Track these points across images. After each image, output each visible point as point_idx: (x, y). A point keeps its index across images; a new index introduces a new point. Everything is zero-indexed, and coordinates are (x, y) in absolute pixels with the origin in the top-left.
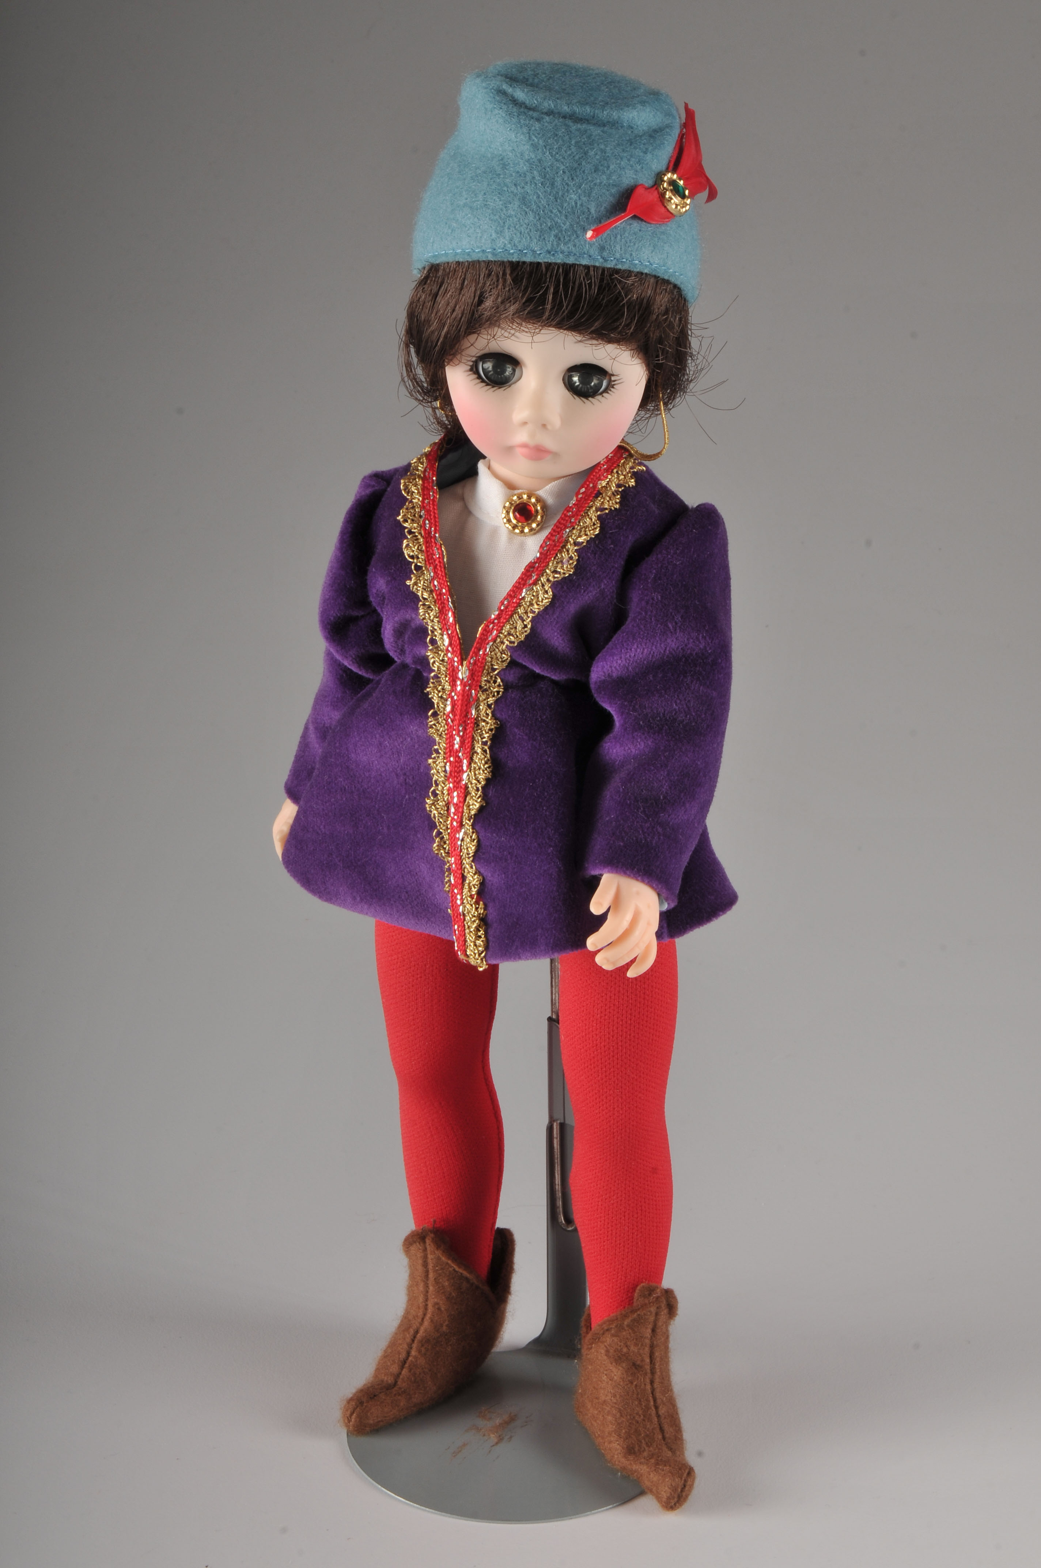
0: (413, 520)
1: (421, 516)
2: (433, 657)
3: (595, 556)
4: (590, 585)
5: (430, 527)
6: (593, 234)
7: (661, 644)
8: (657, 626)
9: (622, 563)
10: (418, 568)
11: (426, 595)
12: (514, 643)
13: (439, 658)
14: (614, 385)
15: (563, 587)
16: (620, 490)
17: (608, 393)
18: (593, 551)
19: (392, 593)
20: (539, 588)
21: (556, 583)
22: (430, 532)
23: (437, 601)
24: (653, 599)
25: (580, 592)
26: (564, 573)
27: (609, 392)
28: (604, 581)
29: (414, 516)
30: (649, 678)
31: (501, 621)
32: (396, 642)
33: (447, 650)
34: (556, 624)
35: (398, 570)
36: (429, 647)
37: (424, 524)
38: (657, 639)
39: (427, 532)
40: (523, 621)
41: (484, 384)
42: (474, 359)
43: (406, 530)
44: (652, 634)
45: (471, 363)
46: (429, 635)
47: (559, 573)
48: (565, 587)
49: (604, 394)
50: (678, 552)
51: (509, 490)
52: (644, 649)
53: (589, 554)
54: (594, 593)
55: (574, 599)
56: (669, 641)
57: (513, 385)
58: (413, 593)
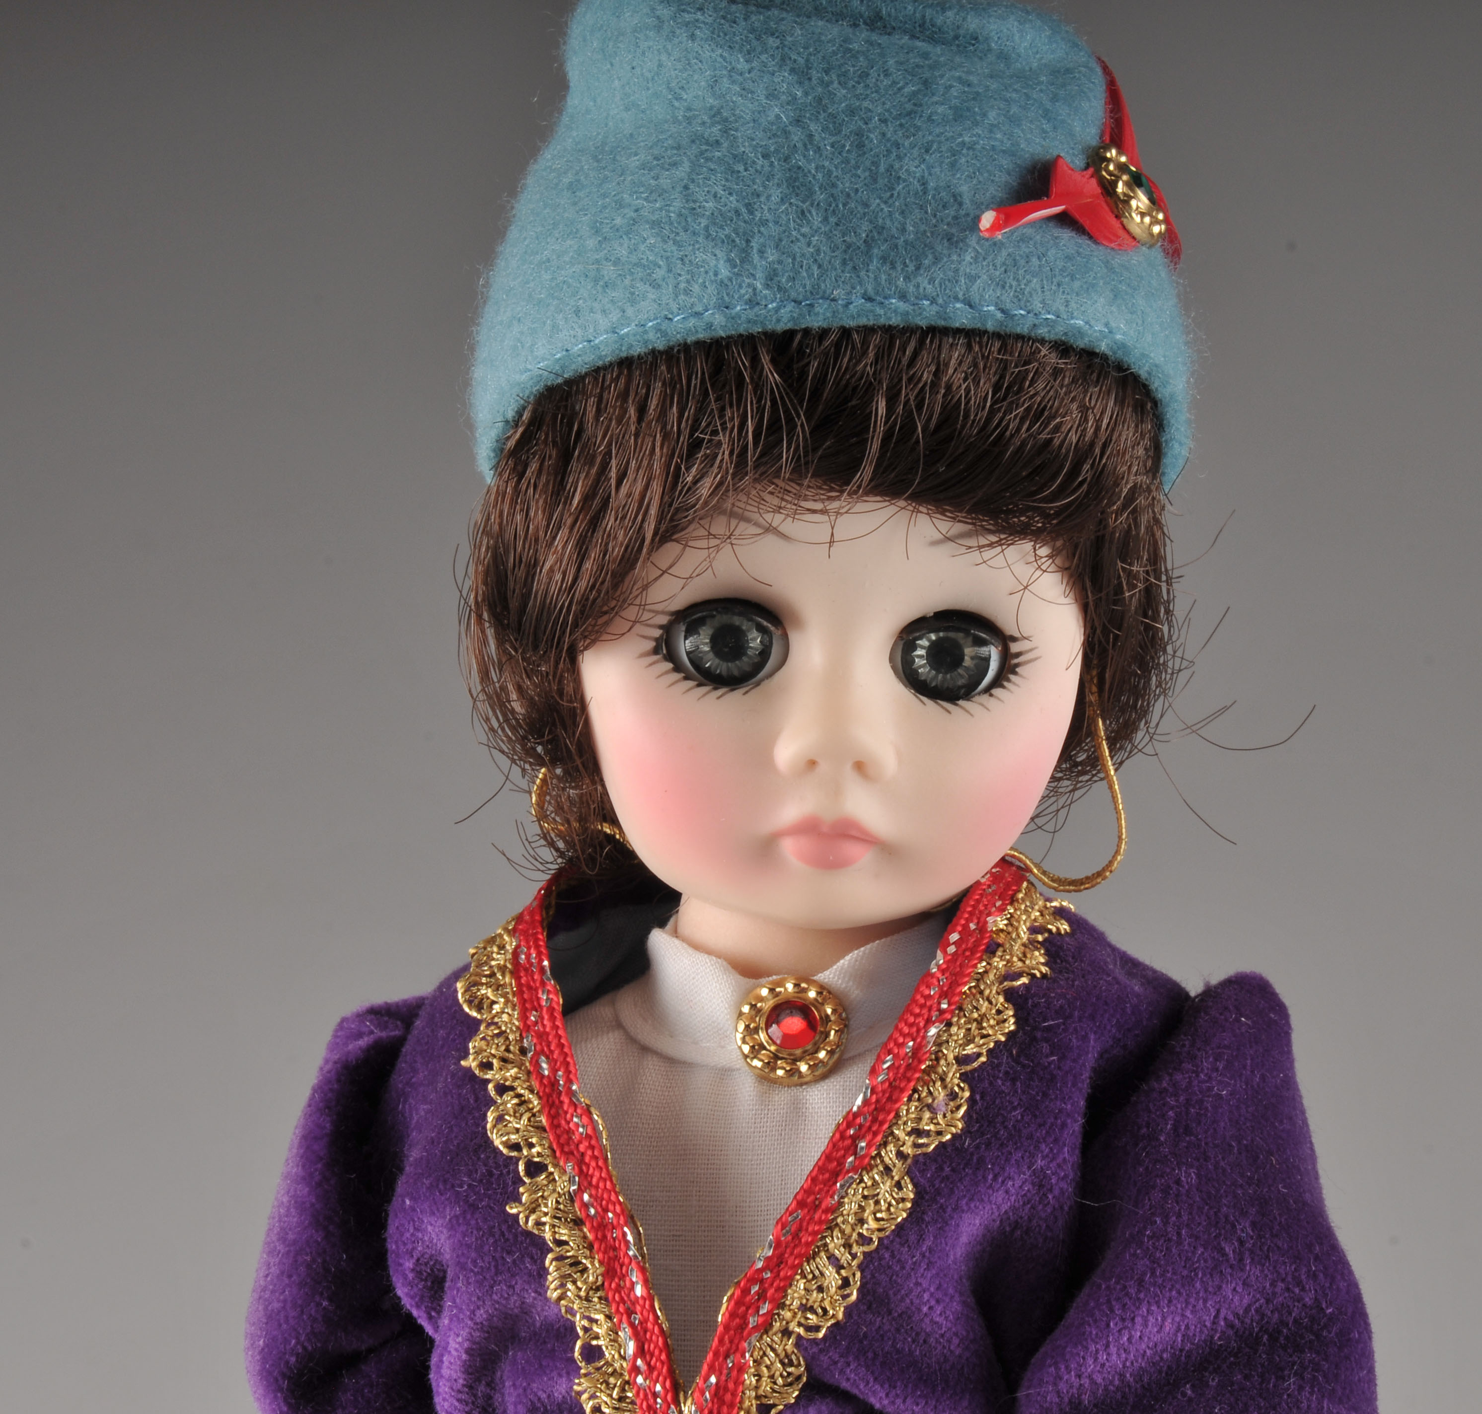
0: (504, 1060)
1: (523, 1051)
2: (593, 1397)
3: (1014, 1084)
4: (1007, 1160)
5: (554, 1071)
6: (997, 218)
7: (1205, 1301)
8: (1194, 1253)
9: (1082, 1103)
10: (534, 1169)
11: (564, 1233)
12: (817, 1328)
13: (610, 1396)
14: (1017, 665)
15: (941, 1169)
16: (1040, 938)
17: (1003, 687)
18: (1007, 1073)
19: (469, 1246)
20: (877, 1177)
21: (921, 1159)
22: (554, 1083)
23: (596, 1246)
24: (1178, 1182)
25: (985, 1178)
26: (939, 1133)
27: (1005, 684)
28: (1043, 1146)
29: (507, 1050)
30: (1184, 1394)
31: (782, 1274)
32: (471, 1387)
33: (635, 1370)
34: (928, 1269)
35: (481, 1181)
36: (580, 1368)
37: (537, 1065)
38: (1198, 1285)
39: (545, 1081)
40: (839, 1268)
41: (691, 683)
42: (664, 620)
43: (490, 1086)
44: (1185, 1273)
45: (657, 633)
46: (578, 1337)
47: (927, 1134)
48: (947, 1169)
49: (995, 691)
50: (1220, 1065)
51: (747, 980)
52: (1164, 1319)
53: (1000, 1082)
54: (1018, 1183)
55: (971, 1200)
56: (1228, 1290)
57: (766, 681)
58: (528, 1234)
